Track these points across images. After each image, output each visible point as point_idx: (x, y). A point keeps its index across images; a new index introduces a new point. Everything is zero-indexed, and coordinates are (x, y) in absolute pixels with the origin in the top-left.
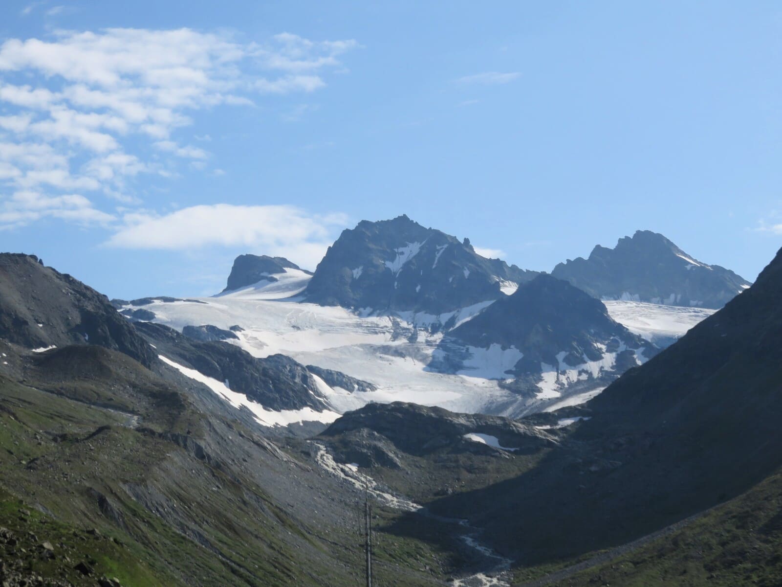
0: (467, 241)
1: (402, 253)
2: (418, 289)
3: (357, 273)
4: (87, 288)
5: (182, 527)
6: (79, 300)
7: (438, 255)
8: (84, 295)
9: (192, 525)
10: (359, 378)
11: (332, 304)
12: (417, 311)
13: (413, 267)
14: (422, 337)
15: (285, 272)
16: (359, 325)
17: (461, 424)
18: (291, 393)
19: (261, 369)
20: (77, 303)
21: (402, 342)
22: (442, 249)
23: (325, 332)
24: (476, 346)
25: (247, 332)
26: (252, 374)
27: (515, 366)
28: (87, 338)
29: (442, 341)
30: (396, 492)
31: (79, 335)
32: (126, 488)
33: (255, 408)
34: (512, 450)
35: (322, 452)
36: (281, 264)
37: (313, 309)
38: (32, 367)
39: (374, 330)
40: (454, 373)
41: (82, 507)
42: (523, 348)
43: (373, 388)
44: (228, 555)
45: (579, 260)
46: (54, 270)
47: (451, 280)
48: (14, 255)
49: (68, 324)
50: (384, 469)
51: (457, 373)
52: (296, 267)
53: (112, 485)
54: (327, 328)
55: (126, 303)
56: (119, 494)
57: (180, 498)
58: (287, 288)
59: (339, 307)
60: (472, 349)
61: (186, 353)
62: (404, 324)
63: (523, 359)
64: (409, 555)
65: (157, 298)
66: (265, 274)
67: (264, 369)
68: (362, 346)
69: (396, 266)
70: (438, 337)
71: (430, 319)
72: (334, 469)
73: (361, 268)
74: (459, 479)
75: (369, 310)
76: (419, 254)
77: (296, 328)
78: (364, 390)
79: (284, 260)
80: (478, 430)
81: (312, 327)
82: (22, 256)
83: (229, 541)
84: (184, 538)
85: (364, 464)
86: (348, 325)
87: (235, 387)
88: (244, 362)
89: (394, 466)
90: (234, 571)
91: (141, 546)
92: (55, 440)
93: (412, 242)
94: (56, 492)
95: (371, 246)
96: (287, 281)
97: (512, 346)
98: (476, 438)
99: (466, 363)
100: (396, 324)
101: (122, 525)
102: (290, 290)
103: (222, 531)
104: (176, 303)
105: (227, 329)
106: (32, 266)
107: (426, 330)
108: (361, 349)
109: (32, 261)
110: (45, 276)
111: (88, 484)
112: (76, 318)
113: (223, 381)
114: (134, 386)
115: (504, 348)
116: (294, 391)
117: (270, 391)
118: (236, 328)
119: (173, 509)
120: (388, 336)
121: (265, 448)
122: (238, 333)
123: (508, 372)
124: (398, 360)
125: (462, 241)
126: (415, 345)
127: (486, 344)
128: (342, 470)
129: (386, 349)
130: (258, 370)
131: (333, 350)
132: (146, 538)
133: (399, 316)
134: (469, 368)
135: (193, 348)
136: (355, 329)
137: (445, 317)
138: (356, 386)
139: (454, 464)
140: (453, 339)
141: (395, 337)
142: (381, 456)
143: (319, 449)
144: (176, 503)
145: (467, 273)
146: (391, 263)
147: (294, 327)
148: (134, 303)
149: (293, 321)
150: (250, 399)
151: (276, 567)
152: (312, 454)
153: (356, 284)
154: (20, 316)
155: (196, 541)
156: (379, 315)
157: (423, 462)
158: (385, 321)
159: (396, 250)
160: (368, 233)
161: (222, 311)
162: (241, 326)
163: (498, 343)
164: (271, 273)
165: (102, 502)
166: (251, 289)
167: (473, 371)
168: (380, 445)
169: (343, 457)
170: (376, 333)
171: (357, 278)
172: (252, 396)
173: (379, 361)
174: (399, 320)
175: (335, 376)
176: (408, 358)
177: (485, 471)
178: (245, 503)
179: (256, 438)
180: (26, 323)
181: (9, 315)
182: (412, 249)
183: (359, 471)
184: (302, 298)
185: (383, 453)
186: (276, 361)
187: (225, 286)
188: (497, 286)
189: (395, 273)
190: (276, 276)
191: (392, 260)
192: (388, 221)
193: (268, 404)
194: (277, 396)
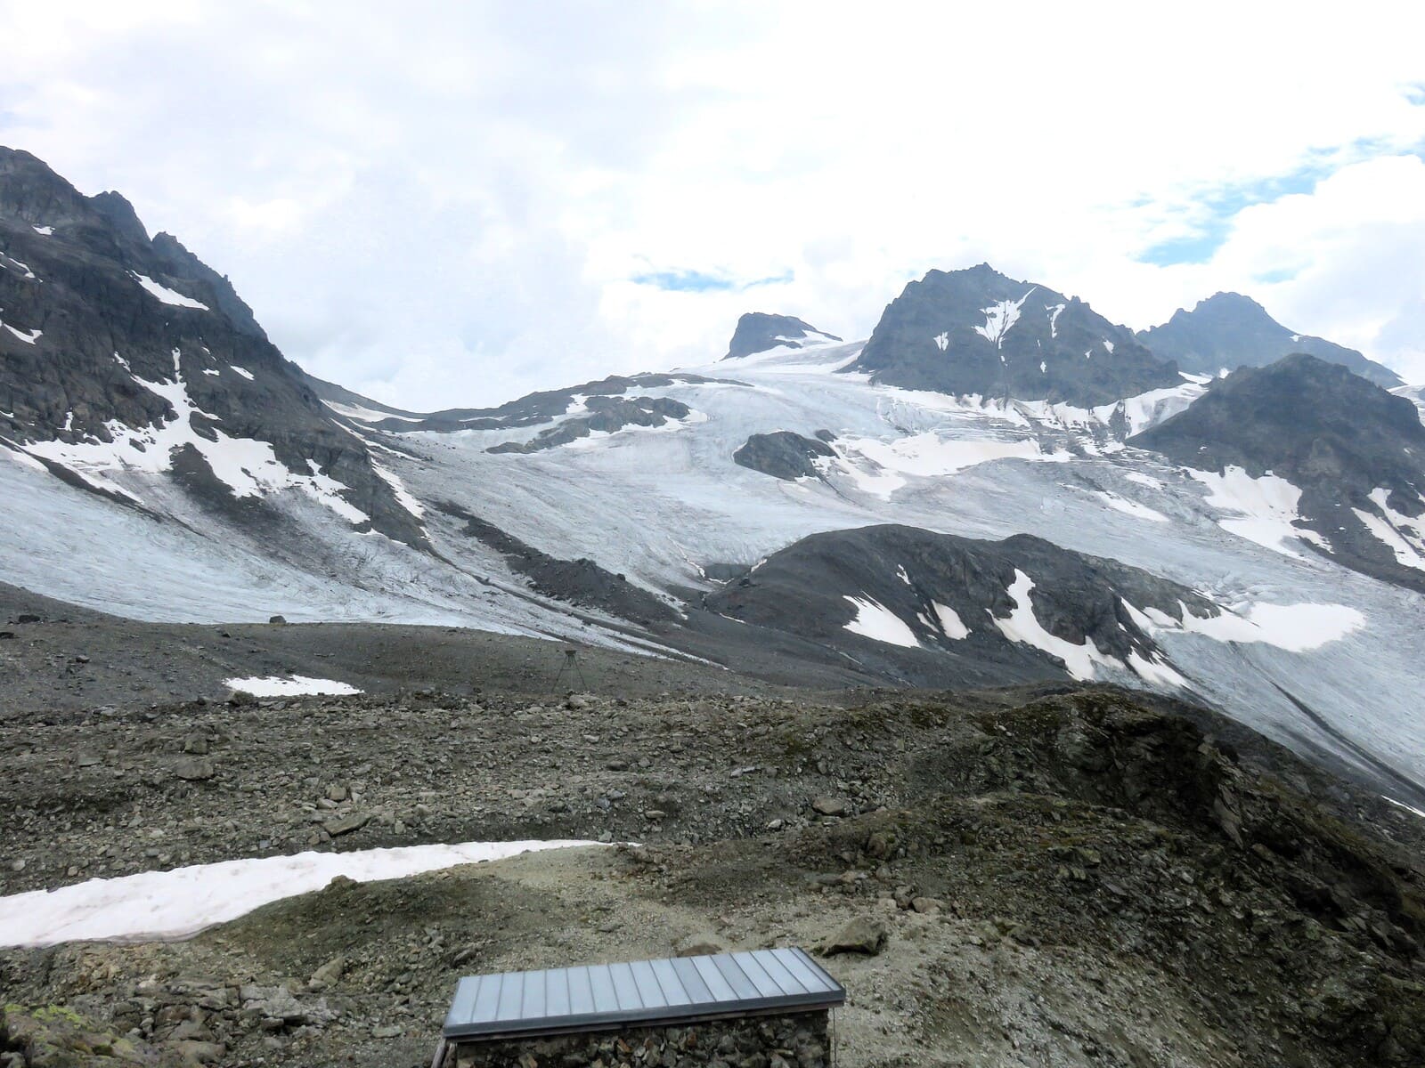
1: (994, 315)
2: (1043, 366)
3: (942, 342)
7: (1053, 319)
13: (1027, 336)
15: (805, 335)
22: (1055, 310)
23: (949, 437)
24: (1198, 468)
25: (841, 440)
47: (1088, 355)
69: (991, 332)
71: (1080, 414)
73: (945, 335)
76: (1021, 317)
77: (902, 430)
93: (1004, 300)
97: (1269, 472)
105: (813, 437)
115: (1253, 475)
118: (826, 435)
120: (1037, 444)
122: (831, 446)
127: (1216, 465)
137: (1103, 413)
141: (1047, 446)
145: (1109, 346)
146: (983, 329)
147: (898, 428)
149: (890, 418)
153: (946, 359)
159: (983, 311)
162: (824, 431)
163: (1236, 465)
164: (789, 336)
170: (1018, 439)
171: (945, 348)
182: (1007, 309)
189: (995, 344)
190: (797, 341)
191: (982, 323)
192: (964, 271)
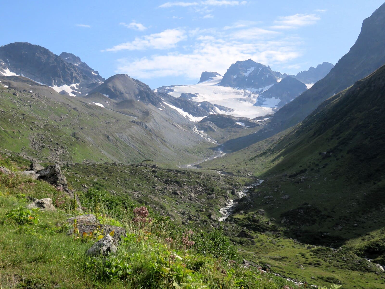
0: (269, 66)
1: (249, 70)
2: (253, 81)
3: (235, 77)
4: (143, 83)
5: (130, 143)
6: (139, 87)
7: (260, 71)
8: (141, 85)
9: (133, 143)
10: (230, 108)
11: (227, 86)
12: (252, 88)
13: (252, 75)
14: (253, 95)
15: (216, 76)
16: (234, 92)
17: (235, 120)
18: (201, 112)
19: (193, 105)
20: (138, 88)
21: (246, 97)
22: (260, 69)
24: (268, 98)
25: (200, 95)
26: (190, 107)
27: (278, 104)
28: (140, 97)
29: (258, 97)
30: (212, 138)
31: (138, 97)
32: (117, 134)
33: (190, 116)
34: (248, 127)
35: (195, 127)
36: (215, 74)
37: (222, 88)
38: (116, 105)
39: (238, 94)
40: (260, 106)
41: (102, 138)
42: (281, 99)
43: (233, 110)
44: (140, 150)
45: (305, 71)
46: (133, 78)
47: (262, 78)
48: (121, 75)
49: (135, 94)
50: (211, 132)
51: (261, 106)
52: (220, 75)
53: (113, 133)
54: (225, 93)
55: (167, 87)
56: (114, 136)
57: (132, 137)
58: (216, 81)
59: (229, 87)
60: (266, 99)
61: (172, 101)
62: (248, 91)
63: (281, 101)
64: (199, 152)
65: (176, 85)
66: (210, 77)
67: (194, 105)
68: (234, 98)
69: (247, 74)
70: (257, 95)
71: (256, 90)
72: (197, 132)
73: (236, 75)
74: (230, 135)
75: (238, 88)
76: (254, 70)
77: (215, 93)
78: (230, 111)
79: (216, 73)
80: (239, 121)
81: (220, 93)
82: (124, 75)
83: (142, 147)
84: (129, 146)
85: (205, 130)
86: (231, 92)
87: (185, 110)
88: (188, 103)
89: (214, 131)
90: (140, 154)
91: (116, 147)
92: (107, 123)
93: (252, 67)
94: (96, 135)
95: (240, 68)
96: (217, 79)
97: (278, 98)
98: (238, 123)
99: (264, 103)
100: (245, 92)
101: (112, 142)
102: (217, 82)
103: (141, 145)
104: (181, 86)
105: (194, 94)
106: (126, 77)
107: (254, 93)
108: (234, 99)
109: (127, 76)
110: (130, 80)
111: (106, 133)
112: (137, 92)
113: (182, 109)
114: (140, 110)
115: (276, 99)
116: (202, 112)
117: (195, 111)
118: (196, 94)
119: (129, 139)
120: (243, 95)
121: (176, 126)
122: (197, 95)
123: (276, 106)
124: (244, 102)
125: (267, 67)
126: (250, 98)
127: (270, 97)
128: (199, 132)
129: (241, 99)
130: (192, 105)
131: (226, 100)
132: (118, 146)
133: (247, 90)
134: (264, 104)
135: (174, 100)
136: (233, 93)
137: (260, 90)
138: (228, 110)
139: (230, 131)
140: (261, 96)
141: (244, 95)
142: (210, 129)
143: (194, 127)
144: (129, 138)
145: (267, 76)
146: (245, 73)
148: (169, 87)
149: (215, 91)
150: (189, 114)
151: (153, 153)
152: (192, 128)
153: (235, 80)
154: (122, 92)
155: (133, 147)
156: (241, 89)
157: (223, 130)
158: (242, 91)
159: (247, 69)
160: (239, 65)
161: (194, 89)
162: (198, 93)
163: (274, 97)
164: (212, 77)
165: (108, 137)
166: (206, 82)
167: (266, 105)
168: (211, 125)
169: (200, 129)
170: (239, 94)
172: (190, 113)
173: (238, 103)
174: (246, 90)
175: (222, 107)
176: (247, 102)
177: (238, 132)
178: (152, 139)
179: (174, 124)
180: (123, 93)
181: (119, 91)
182: (252, 69)
183: (204, 132)
184: (219, 84)
185: (211, 128)
186: (204, 103)
187: (199, 81)
188: (276, 79)
189: (246, 77)
190: (213, 78)
191: (246, 72)
192: (245, 61)
193: (194, 115)
194: (197, 113)
